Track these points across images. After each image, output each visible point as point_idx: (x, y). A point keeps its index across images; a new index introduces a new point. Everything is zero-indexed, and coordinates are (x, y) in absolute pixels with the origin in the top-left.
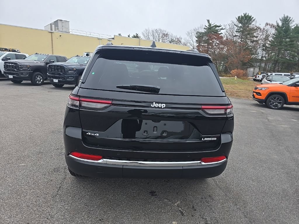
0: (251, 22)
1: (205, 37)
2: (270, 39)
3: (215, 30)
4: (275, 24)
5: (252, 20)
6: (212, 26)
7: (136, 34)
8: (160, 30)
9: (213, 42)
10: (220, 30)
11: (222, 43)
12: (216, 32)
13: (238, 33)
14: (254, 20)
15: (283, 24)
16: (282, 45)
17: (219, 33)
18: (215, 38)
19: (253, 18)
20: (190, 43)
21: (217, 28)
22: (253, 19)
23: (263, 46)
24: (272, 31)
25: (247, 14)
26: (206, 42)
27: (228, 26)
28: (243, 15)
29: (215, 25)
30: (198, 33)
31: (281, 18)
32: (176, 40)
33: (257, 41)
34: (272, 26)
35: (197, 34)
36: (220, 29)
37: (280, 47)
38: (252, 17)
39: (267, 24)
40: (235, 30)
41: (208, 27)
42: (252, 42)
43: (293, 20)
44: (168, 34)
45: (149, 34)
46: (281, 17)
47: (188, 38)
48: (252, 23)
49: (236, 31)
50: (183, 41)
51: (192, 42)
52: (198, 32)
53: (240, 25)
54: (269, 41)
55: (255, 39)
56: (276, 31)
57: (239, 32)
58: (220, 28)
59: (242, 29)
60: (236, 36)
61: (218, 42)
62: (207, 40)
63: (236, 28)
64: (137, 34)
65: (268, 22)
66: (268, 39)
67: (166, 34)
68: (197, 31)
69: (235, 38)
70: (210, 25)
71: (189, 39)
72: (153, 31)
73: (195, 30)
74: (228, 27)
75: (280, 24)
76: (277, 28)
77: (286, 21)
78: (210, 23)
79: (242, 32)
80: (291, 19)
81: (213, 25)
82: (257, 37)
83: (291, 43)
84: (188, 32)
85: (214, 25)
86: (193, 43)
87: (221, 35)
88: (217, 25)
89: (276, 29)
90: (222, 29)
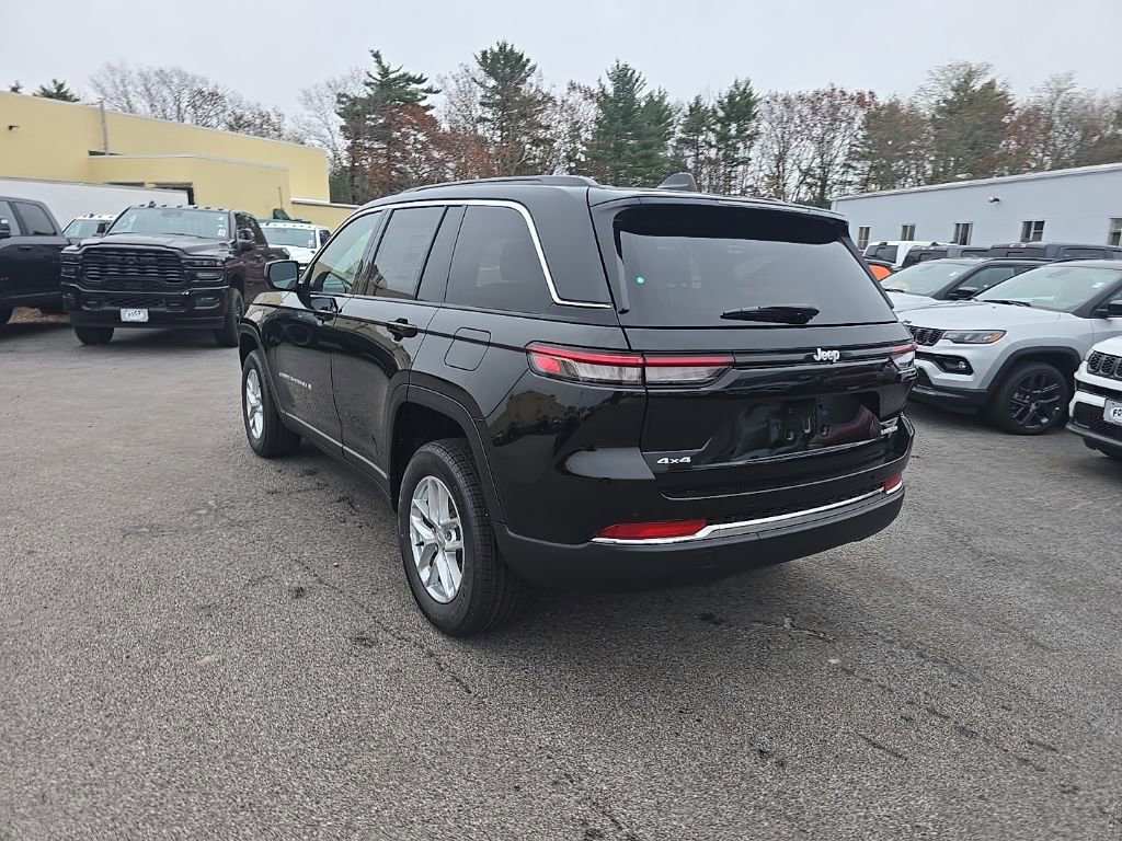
0: (523, 75)
1: (373, 116)
2: (586, 136)
3: (407, 94)
4: (596, 89)
5: (527, 68)
6: (391, 76)
7: (55, 82)
8: (183, 76)
9: (406, 136)
10: (424, 94)
11: (439, 140)
12: (411, 101)
13: (487, 109)
14: (533, 69)
15: (617, 90)
16: (623, 157)
17: (423, 103)
18: (410, 123)
19: (528, 60)
20: (320, 136)
21: (414, 86)
22: (530, 65)
23: (570, 158)
24: (590, 112)
25: (508, 48)
26: (382, 134)
27: (453, 82)
28: (496, 49)
29: (405, 75)
30: (344, 99)
31: (610, 72)
32: (258, 121)
33: (550, 142)
34: (588, 95)
35: (339, 102)
36: (426, 91)
37: (618, 164)
38: (524, 59)
39: (573, 87)
40: (479, 98)
41: (379, 77)
42: (536, 142)
43: (641, 79)
44: (220, 91)
45: (130, 88)
46: (611, 66)
47: (308, 115)
48: (529, 79)
49: (482, 104)
50: (288, 126)
51: (325, 131)
52: (345, 96)
53: (492, 83)
54: (583, 144)
55: (541, 133)
56: (600, 111)
57: (490, 106)
58: (424, 86)
59: (498, 97)
60: (482, 120)
61: (421, 137)
62: (383, 126)
63: (480, 92)
64: (60, 81)
65: (577, 81)
66: (579, 136)
67: (212, 94)
68: (340, 90)
69: (479, 126)
70: (385, 72)
71: (314, 120)
72: (145, 78)
73: (332, 85)
74: (452, 86)
75: (610, 90)
76: (603, 100)
77: (624, 79)
78: (385, 63)
79: (502, 106)
80: (636, 75)
81: (398, 74)
82: (548, 128)
83: (644, 151)
84: (304, 92)
85: (401, 72)
86: (330, 137)
87: (428, 113)
88: (412, 74)
89: (601, 106)
90: (429, 91)
